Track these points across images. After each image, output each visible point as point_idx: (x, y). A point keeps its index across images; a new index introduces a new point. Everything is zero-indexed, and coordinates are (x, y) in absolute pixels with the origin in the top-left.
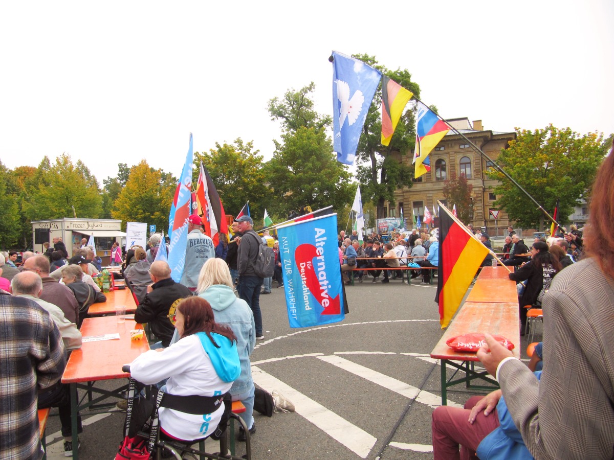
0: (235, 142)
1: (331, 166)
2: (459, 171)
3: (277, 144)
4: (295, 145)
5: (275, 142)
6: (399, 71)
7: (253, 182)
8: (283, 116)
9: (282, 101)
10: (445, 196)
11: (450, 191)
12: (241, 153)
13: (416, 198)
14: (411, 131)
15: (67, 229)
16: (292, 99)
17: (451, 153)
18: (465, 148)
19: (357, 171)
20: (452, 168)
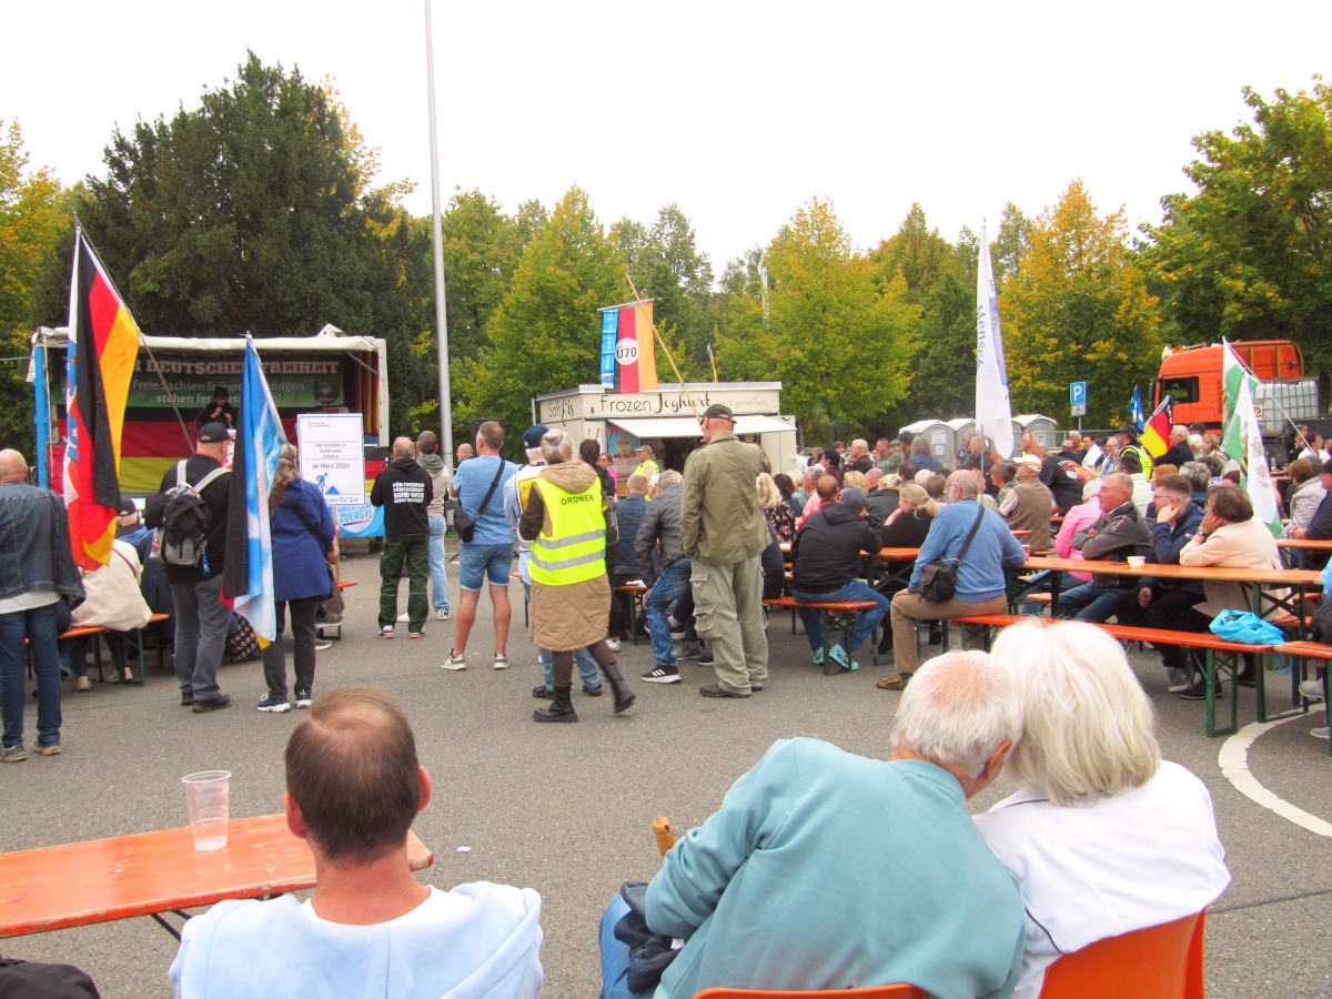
15: (588, 415)
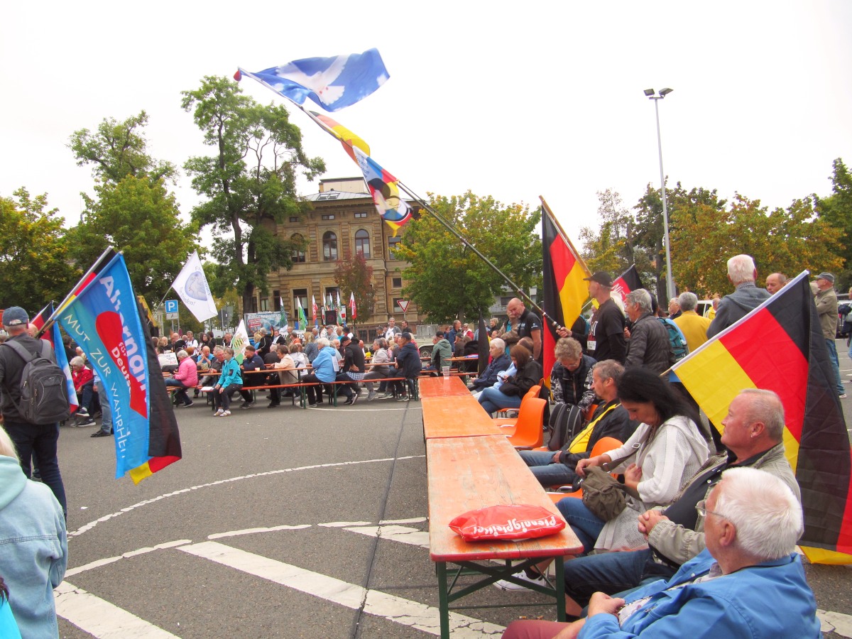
0: (16, 194)
1: (175, 237)
2: (354, 249)
3: (87, 200)
4: (117, 203)
5: (85, 197)
6: (273, 107)
7: (47, 258)
8: (95, 159)
9: (94, 135)
10: (336, 282)
11: (344, 275)
12: (26, 211)
13: (298, 285)
14: (289, 191)
16: (110, 134)
17: (343, 224)
18: (361, 217)
19: (214, 245)
20: (345, 244)
